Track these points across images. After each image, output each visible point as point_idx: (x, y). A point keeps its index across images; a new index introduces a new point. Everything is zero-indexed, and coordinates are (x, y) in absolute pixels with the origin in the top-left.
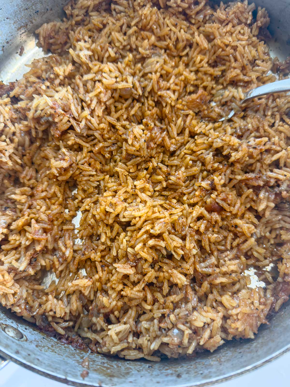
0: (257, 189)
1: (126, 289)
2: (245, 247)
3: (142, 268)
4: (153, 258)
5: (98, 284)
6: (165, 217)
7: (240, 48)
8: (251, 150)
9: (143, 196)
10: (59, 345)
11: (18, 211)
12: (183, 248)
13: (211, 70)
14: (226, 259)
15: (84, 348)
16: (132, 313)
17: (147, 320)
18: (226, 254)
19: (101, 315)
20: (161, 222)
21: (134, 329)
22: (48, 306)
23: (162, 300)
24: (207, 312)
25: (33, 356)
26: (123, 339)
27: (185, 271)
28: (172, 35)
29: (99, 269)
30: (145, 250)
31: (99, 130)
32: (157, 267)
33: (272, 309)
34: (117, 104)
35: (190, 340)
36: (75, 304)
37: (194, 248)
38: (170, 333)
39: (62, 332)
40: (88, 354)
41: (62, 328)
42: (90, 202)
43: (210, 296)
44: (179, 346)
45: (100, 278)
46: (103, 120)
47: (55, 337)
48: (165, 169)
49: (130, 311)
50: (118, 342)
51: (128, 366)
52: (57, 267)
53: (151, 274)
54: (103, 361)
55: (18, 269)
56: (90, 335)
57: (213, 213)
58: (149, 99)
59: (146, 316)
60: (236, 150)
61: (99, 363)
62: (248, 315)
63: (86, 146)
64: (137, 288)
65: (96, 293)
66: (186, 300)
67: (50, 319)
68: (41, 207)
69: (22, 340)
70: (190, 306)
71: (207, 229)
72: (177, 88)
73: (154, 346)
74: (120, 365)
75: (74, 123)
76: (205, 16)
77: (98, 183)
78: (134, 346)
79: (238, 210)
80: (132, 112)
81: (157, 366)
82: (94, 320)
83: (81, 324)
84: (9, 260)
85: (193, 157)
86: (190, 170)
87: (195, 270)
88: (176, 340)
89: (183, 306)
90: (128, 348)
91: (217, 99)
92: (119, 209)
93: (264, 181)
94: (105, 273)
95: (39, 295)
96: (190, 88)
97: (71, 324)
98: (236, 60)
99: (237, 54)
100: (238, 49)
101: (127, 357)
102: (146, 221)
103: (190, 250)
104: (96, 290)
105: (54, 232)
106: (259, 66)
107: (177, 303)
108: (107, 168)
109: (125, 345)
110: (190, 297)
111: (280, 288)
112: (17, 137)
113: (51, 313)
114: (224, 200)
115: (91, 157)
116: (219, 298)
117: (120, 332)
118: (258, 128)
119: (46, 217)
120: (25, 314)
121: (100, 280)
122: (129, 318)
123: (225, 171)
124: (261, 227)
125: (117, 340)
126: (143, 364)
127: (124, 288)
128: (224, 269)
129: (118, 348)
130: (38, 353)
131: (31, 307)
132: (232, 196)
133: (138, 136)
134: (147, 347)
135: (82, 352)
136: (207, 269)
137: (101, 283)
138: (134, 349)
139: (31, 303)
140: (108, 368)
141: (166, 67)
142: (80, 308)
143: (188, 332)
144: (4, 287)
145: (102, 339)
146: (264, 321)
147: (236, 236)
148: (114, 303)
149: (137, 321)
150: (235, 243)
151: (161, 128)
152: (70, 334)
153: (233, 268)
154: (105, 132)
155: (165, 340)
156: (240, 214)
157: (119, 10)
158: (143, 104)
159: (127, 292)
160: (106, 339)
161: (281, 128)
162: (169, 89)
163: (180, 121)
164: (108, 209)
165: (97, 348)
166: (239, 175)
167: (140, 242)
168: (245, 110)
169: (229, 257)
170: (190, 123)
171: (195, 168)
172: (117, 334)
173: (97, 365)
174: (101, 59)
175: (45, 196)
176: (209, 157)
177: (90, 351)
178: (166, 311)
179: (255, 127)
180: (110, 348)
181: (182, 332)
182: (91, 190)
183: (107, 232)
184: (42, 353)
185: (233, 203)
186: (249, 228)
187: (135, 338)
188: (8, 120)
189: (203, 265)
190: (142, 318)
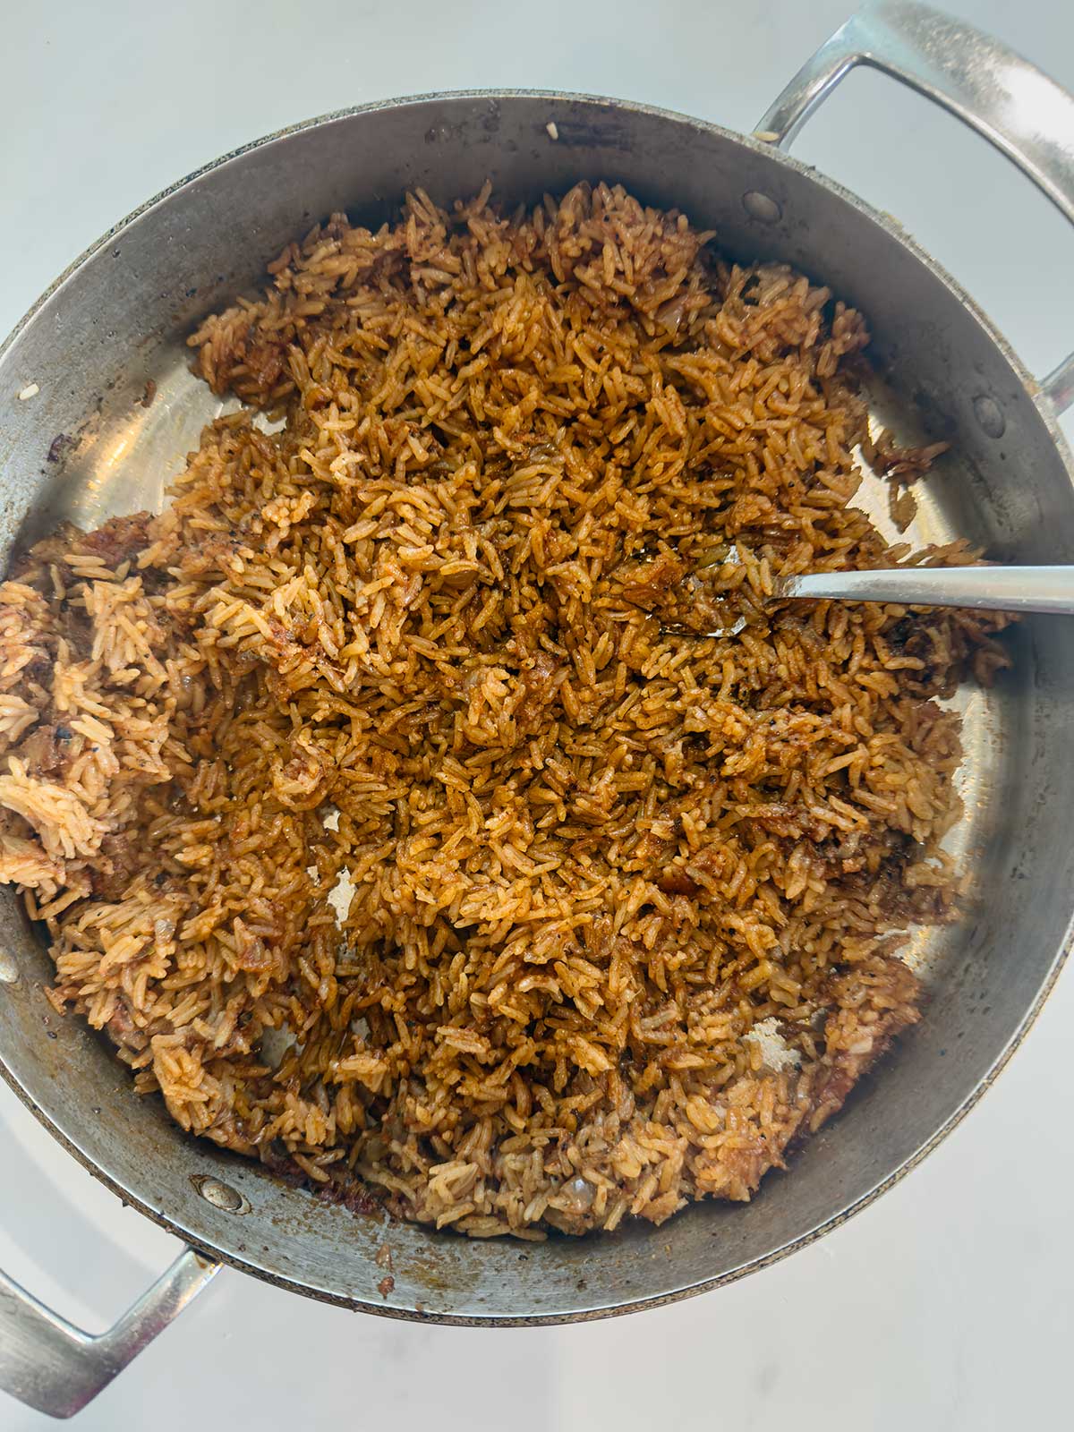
0: (786, 845)
1: (468, 1082)
2: (750, 979)
3: (505, 1036)
4: (531, 1016)
5: (401, 1065)
6: (561, 917)
7: (775, 440)
8: (777, 747)
9: (508, 854)
10: (319, 1209)
11: (193, 889)
12: (601, 989)
13: (693, 494)
14: (705, 1009)
15: (373, 1210)
16: (483, 1134)
17: (518, 1152)
18: (703, 996)
19: (411, 1138)
20: (550, 934)
21: (487, 1171)
22: (288, 1120)
23: (550, 1108)
24: (650, 1136)
25: (273, 1250)
26: (462, 1193)
27: (604, 1039)
28: (588, 381)
29: (403, 1030)
30: (513, 1001)
31: (391, 676)
32: (540, 1031)
33: (804, 1126)
34: (437, 600)
35: (611, 1200)
36: (348, 1113)
37: (629, 986)
38: (567, 1188)
39: (320, 1175)
40: (385, 1226)
41: (320, 1167)
42: (374, 862)
43: (664, 1096)
44: (586, 1216)
45: (406, 1051)
46: (403, 649)
47: (305, 1186)
48: (563, 773)
49: (478, 1129)
50: (451, 1202)
51: (476, 1255)
52: (300, 1022)
53: (526, 1051)
54: (420, 1244)
55: (210, 1042)
56: (384, 1179)
57: (679, 899)
58: (524, 580)
59: (515, 1142)
60: (740, 747)
61: (412, 1251)
62: (741, 1152)
63: (360, 717)
64: (492, 1080)
65: (395, 1084)
66: (605, 1106)
67: (292, 1148)
68: (252, 880)
69: (242, 1210)
70: (614, 1120)
71: (662, 936)
72: (599, 551)
73: (533, 1212)
74: (457, 1254)
75: (327, 670)
76: (686, 314)
77: (392, 808)
78: (488, 1209)
79: (739, 890)
80: (479, 623)
81: (537, 1255)
82: (395, 1146)
83: (362, 1153)
84: (184, 1017)
85: (634, 744)
86: (626, 776)
87: (630, 1035)
88: (580, 1206)
89: (600, 1119)
90: (475, 1214)
91: (706, 572)
92: (448, 896)
93: (803, 829)
94: (417, 1040)
95: (260, 1088)
96: (634, 544)
97: (341, 1154)
98: (762, 469)
99: (766, 453)
100: (769, 442)
101: (474, 1233)
102: (515, 926)
103: (619, 994)
104: (396, 1076)
105: (287, 940)
106: (825, 487)
107: (587, 1112)
108: (414, 766)
109: (468, 1208)
110: (615, 1102)
111: (825, 1079)
112: (174, 694)
113: (295, 1136)
114: (704, 869)
115: (372, 744)
116: (682, 1102)
117: (456, 1180)
118: (803, 676)
119: (268, 911)
120: (237, 1143)
121: (404, 1056)
122: (475, 1147)
123: (712, 795)
124: (792, 930)
125: (451, 1198)
126: (507, 1247)
127: (463, 1078)
128: (697, 1035)
129: (452, 1216)
130: (282, 1241)
131: (247, 1122)
132: (726, 853)
133: (494, 703)
134: (517, 1214)
135: (372, 1223)
136: (658, 1034)
137: (408, 1061)
138: (488, 1215)
139: (245, 1112)
140: (433, 1265)
141: (570, 490)
142: (361, 1118)
143: (605, 1187)
144: (184, 1090)
145: (416, 1191)
146: (776, 1162)
147: (732, 954)
148: (441, 1114)
149: (494, 1151)
150: (727, 972)
151: (555, 657)
152: (340, 1177)
153: (716, 1033)
154: (408, 679)
155: (557, 1203)
156: (742, 900)
157: (434, 281)
158: (507, 593)
159: (471, 1088)
160: (425, 1194)
161: (862, 679)
162: (574, 556)
163: (604, 642)
164: (422, 895)
165: (404, 1210)
166: (746, 802)
167: (498, 983)
168: (772, 621)
169: (711, 1004)
170: (632, 647)
171: (639, 776)
172: (450, 1186)
173: (409, 1258)
174: (388, 462)
175: (260, 846)
176: (674, 753)
177: (388, 1218)
178: (559, 1132)
179: (795, 673)
180: (434, 1215)
181: (593, 1188)
182: (374, 825)
183: (420, 944)
184: (290, 1239)
185: (728, 871)
186: (761, 936)
187: (489, 1191)
188: (146, 656)
189: (648, 1022)
190: (506, 1146)
